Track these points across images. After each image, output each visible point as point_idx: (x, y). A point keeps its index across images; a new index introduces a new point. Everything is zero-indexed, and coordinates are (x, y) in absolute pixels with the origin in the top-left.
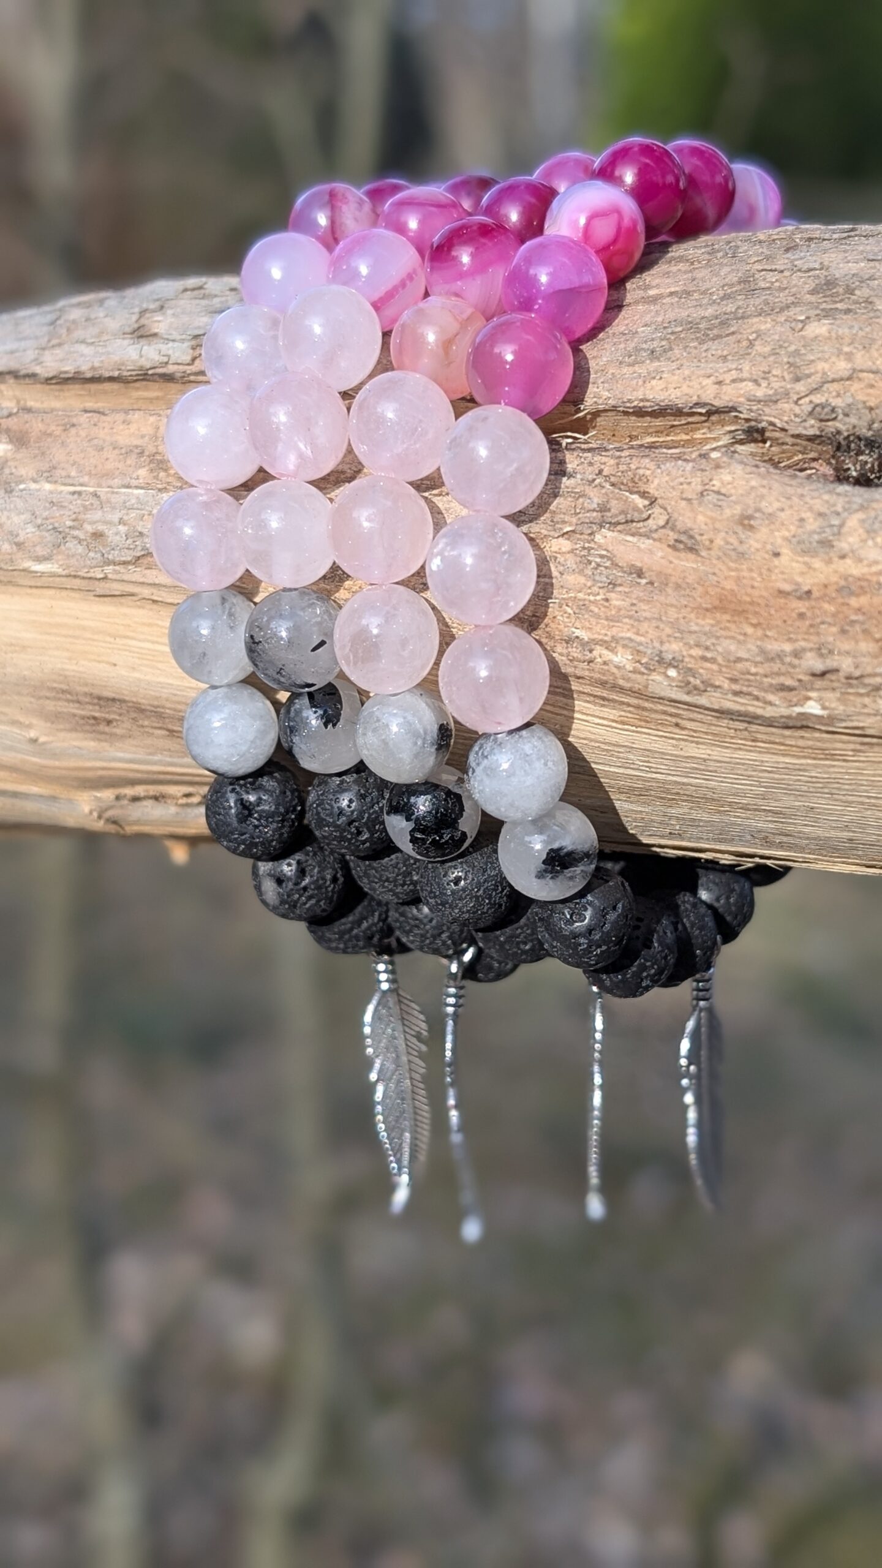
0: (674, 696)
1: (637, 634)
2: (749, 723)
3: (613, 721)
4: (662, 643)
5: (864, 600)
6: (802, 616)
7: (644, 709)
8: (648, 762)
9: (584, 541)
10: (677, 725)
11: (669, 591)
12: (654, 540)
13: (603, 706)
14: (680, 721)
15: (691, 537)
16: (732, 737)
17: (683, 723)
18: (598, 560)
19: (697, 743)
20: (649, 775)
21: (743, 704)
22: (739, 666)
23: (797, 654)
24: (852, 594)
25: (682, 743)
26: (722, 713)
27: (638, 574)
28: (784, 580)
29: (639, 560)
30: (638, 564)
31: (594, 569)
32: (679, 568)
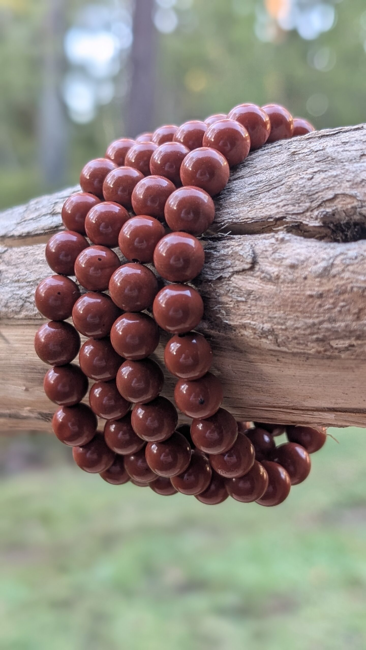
0: (273, 348)
1: (253, 320)
4: (263, 323)
5: (346, 296)
6: (320, 306)
9: (227, 281)
10: (278, 361)
11: (263, 299)
12: (255, 277)
15: (269, 274)
17: (280, 360)
18: (232, 288)
21: (302, 349)
22: (297, 332)
23: (321, 323)
24: (340, 294)
25: (283, 369)
27: (250, 293)
28: (311, 290)
29: (249, 287)
30: (249, 289)
31: (231, 293)
32: (267, 288)
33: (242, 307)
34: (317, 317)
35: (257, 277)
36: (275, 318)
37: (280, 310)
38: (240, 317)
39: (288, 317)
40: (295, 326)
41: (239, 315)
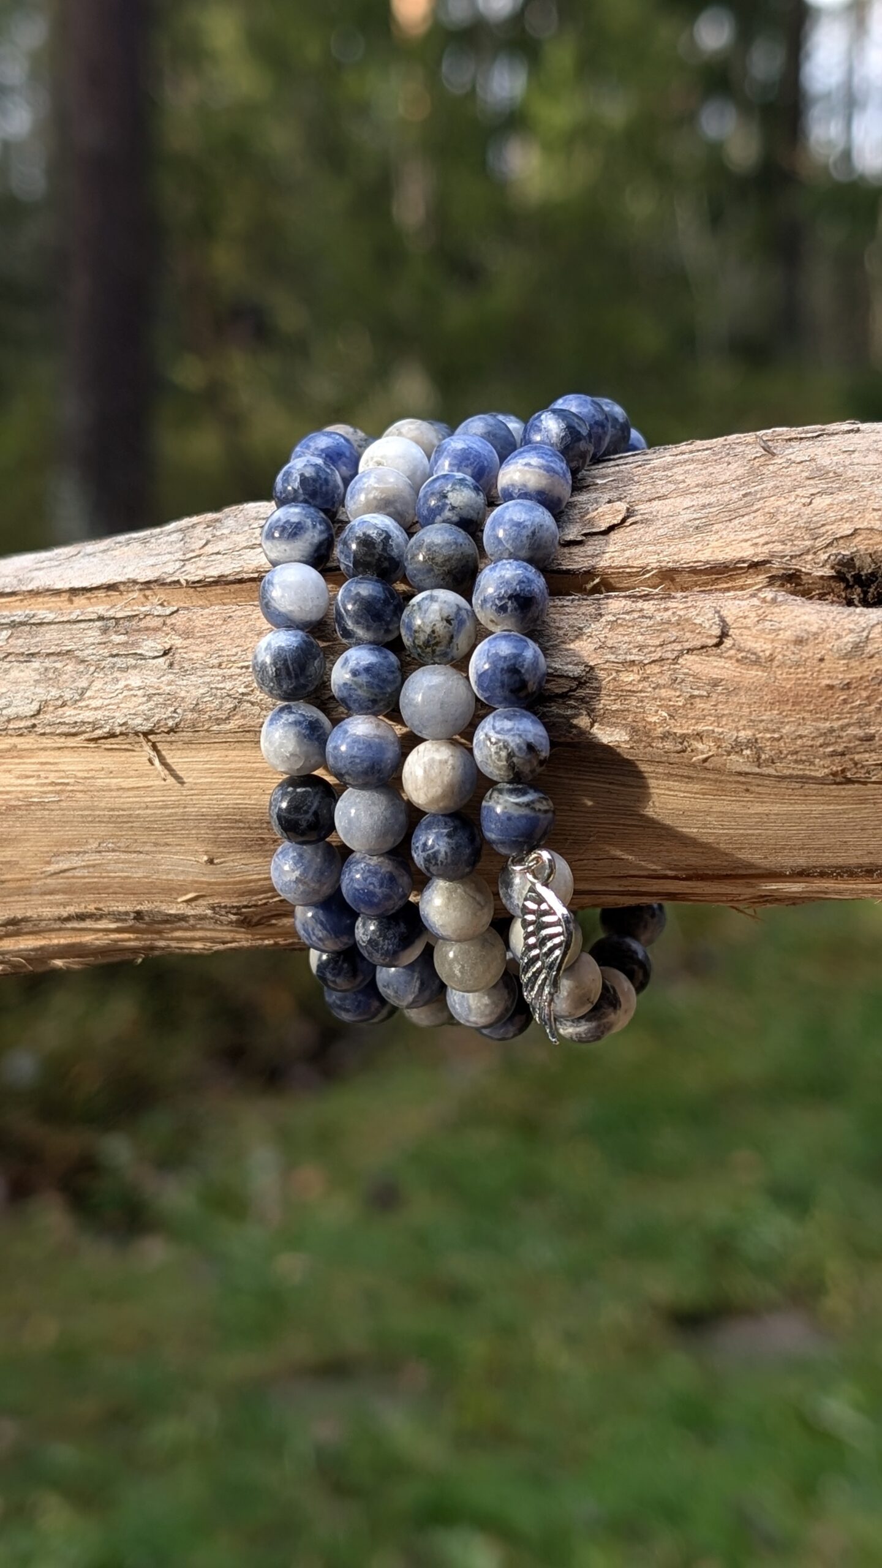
0: (747, 770)
1: (718, 726)
2: (804, 783)
3: (696, 793)
4: (738, 731)
6: (845, 701)
7: (721, 781)
8: (722, 821)
9: (671, 664)
10: (747, 790)
11: (742, 693)
12: (725, 658)
13: (687, 783)
14: (749, 788)
15: (755, 654)
16: (790, 795)
17: (752, 788)
18: (682, 676)
19: (762, 802)
20: (721, 831)
21: (801, 769)
22: (799, 742)
23: (843, 728)
25: (750, 803)
26: (782, 778)
27: (715, 683)
28: (829, 678)
29: (715, 674)
30: (715, 676)
31: (679, 684)
32: (748, 676)
33: (699, 704)
34: (838, 719)
35: (730, 658)
36: (762, 721)
37: (770, 710)
38: (693, 721)
39: (786, 720)
40: (797, 734)
41: (693, 719)
